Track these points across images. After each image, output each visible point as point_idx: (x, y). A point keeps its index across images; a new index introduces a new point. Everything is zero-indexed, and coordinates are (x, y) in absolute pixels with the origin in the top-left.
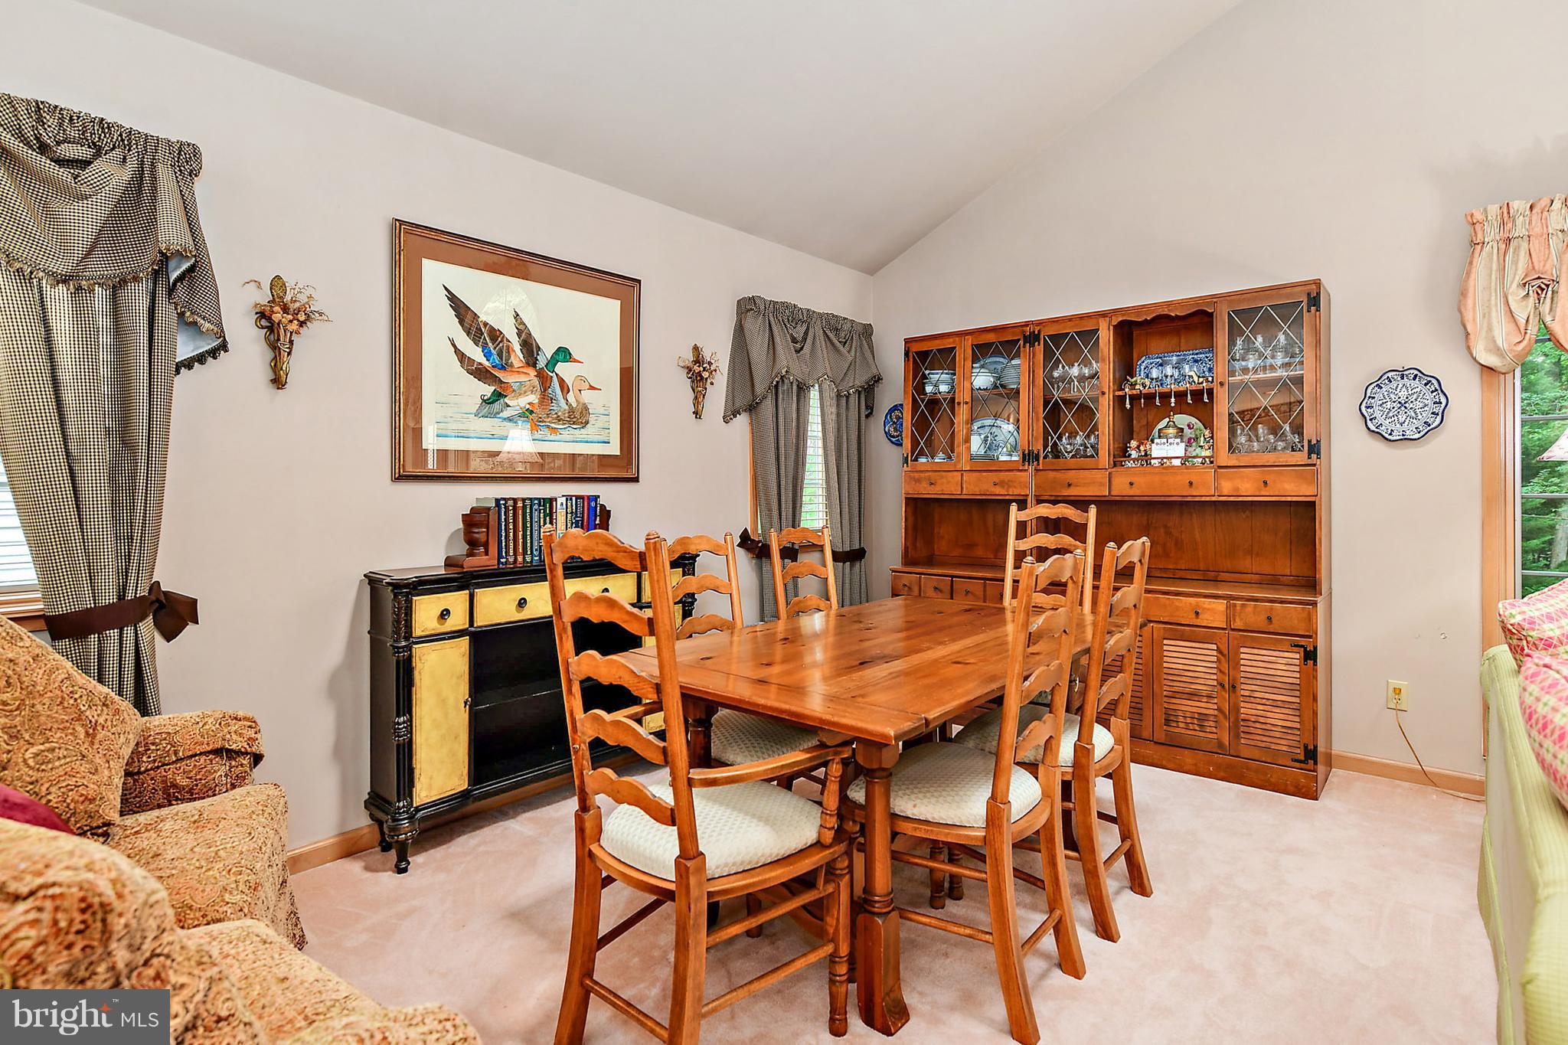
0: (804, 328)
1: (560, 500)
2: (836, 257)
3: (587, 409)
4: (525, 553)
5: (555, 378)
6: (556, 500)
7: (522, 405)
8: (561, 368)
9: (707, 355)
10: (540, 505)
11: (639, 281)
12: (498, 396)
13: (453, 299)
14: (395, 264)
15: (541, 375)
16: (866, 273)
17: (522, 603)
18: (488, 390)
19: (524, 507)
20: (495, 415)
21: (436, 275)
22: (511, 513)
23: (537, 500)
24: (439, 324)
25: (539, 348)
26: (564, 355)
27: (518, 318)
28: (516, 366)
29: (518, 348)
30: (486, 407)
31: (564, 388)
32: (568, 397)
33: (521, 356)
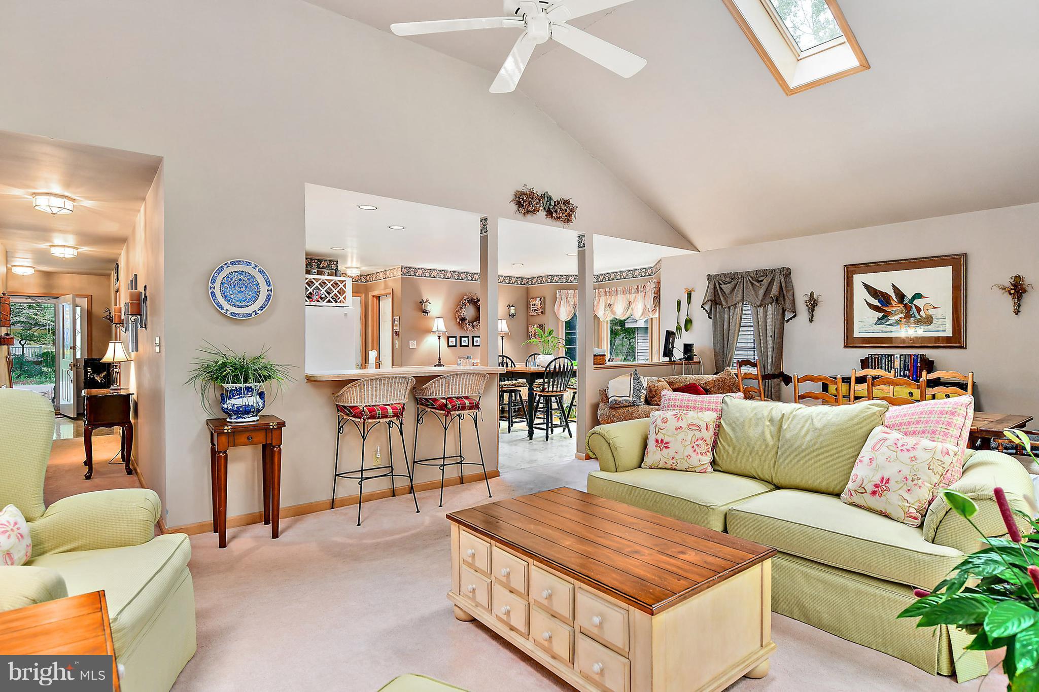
1: (896, 355)
3: (931, 317)
5: (913, 306)
6: (894, 355)
7: (896, 319)
8: (916, 302)
10: (885, 357)
11: (965, 255)
12: (884, 317)
13: (866, 286)
14: (845, 279)
15: (905, 305)
18: (881, 315)
19: (875, 358)
20: (884, 324)
21: (858, 279)
22: (873, 360)
23: (885, 355)
24: (861, 296)
25: (905, 296)
26: (918, 296)
27: (893, 286)
28: (894, 303)
29: (894, 297)
30: (880, 321)
31: (919, 310)
32: (920, 313)
33: (896, 300)
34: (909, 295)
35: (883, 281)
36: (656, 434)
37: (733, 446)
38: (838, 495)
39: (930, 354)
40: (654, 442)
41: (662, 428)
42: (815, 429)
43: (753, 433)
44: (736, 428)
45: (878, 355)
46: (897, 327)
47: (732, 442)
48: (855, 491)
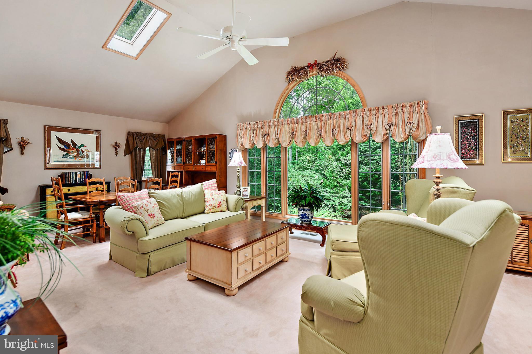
0: (144, 137)
1: (79, 172)
2: (156, 121)
3: (88, 155)
4: (71, 181)
5: (80, 150)
6: (78, 172)
7: (73, 155)
8: (82, 148)
9: (118, 143)
10: (74, 173)
11: (101, 131)
12: (67, 154)
13: (57, 137)
14: (45, 132)
15: (77, 150)
16: (167, 123)
17: (69, 190)
18: (65, 153)
19: (69, 174)
20: (67, 157)
21: (54, 134)
22: (68, 175)
23: (74, 172)
24: (54, 142)
25: (77, 145)
26: (82, 146)
27: (72, 140)
28: (71, 148)
29: (72, 145)
30: (65, 156)
31: (83, 152)
32: (83, 153)
33: (73, 147)
34: (79, 145)
35: (67, 137)
36: (147, 212)
37: (169, 208)
38: (203, 213)
39: (90, 171)
40: (148, 216)
41: (148, 209)
42: (194, 195)
43: (175, 201)
44: (168, 201)
45: (70, 172)
46: (73, 159)
47: (168, 207)
48: (212, 208)
